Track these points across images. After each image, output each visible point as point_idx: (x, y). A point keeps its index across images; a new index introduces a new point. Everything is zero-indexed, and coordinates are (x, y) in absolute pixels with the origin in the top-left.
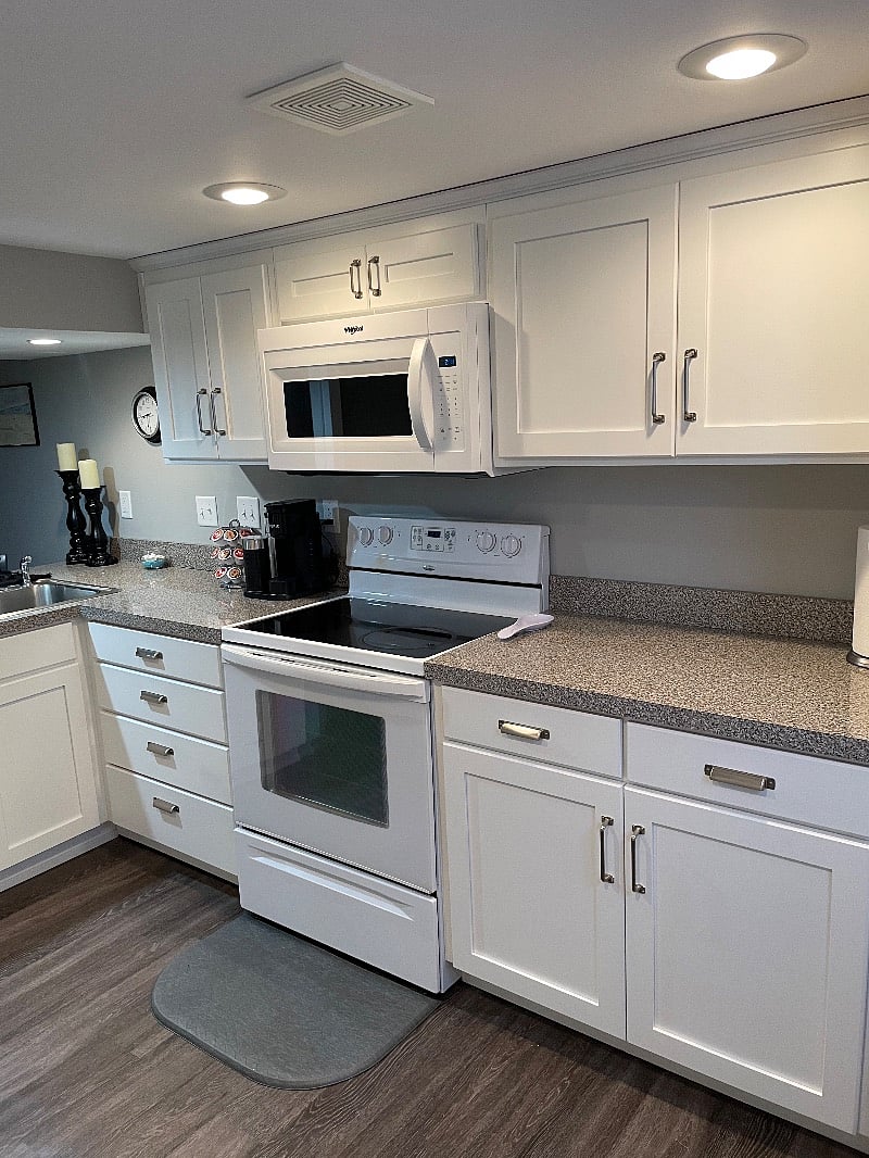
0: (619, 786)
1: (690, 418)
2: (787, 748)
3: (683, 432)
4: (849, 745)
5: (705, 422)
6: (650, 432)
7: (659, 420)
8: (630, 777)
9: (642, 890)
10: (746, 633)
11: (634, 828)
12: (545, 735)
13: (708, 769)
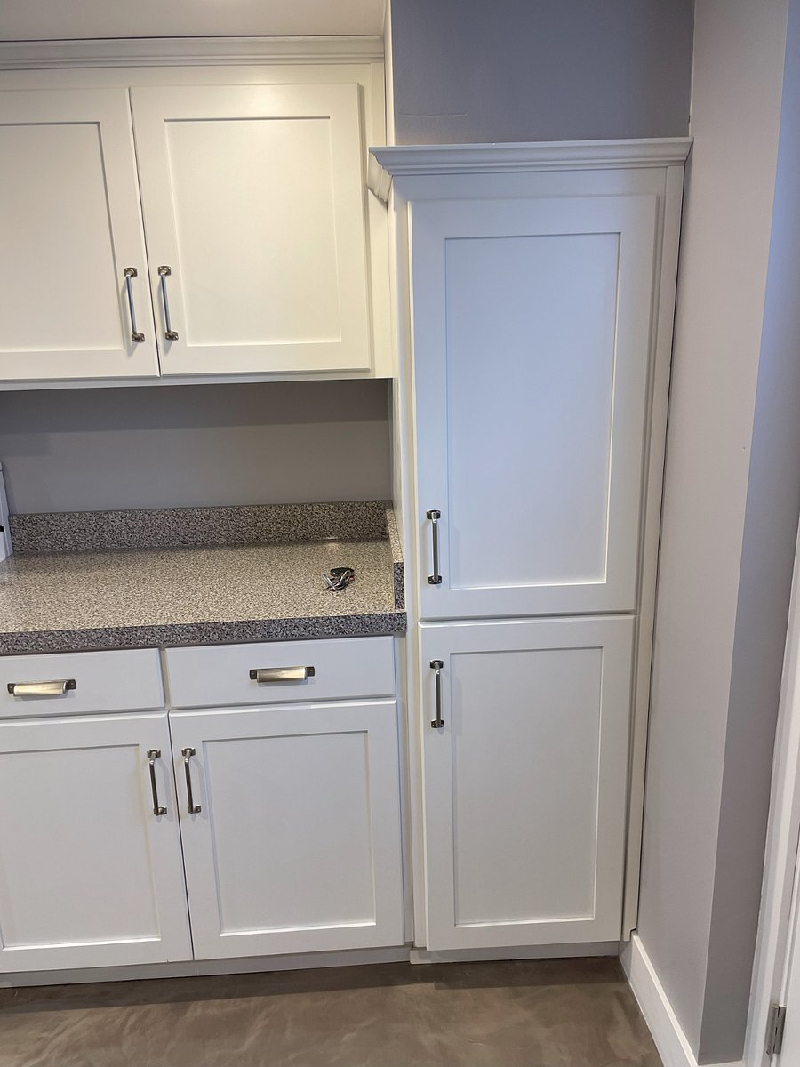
0: (164, 715)
1: (171, 337)
2: (323, 636)
3: (167, 350)
4: (373, 621)
5: (187, 341)
6: (130, 352)
7: (138, 339)
8: (175, 703)
9: (198, 810)
10: (232, 544)
11: (184, 753)
12: (71, 685)
13: (253, 674)
